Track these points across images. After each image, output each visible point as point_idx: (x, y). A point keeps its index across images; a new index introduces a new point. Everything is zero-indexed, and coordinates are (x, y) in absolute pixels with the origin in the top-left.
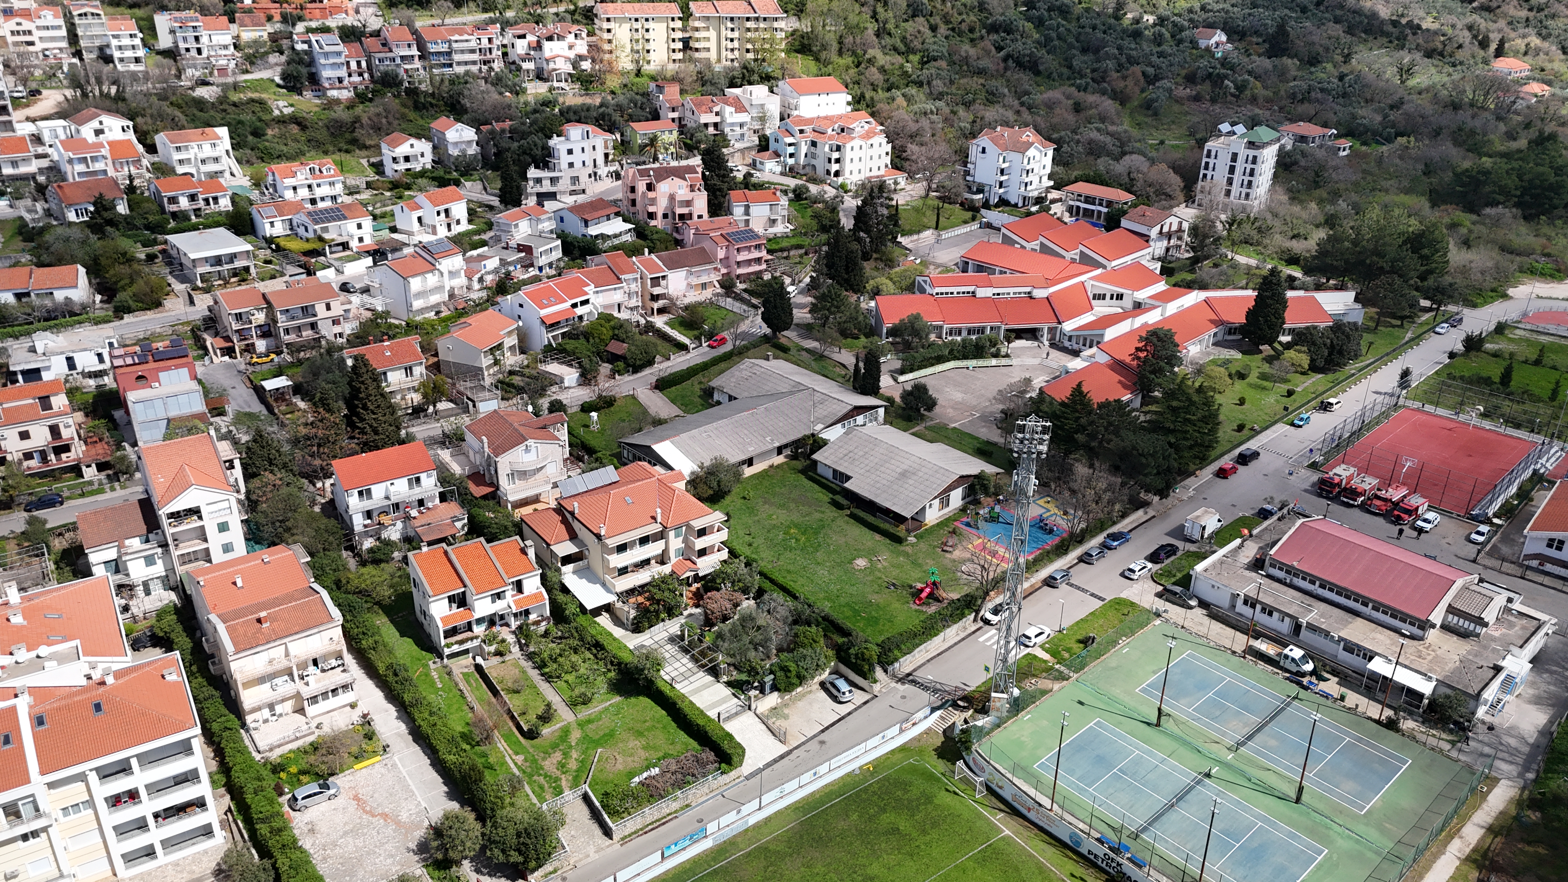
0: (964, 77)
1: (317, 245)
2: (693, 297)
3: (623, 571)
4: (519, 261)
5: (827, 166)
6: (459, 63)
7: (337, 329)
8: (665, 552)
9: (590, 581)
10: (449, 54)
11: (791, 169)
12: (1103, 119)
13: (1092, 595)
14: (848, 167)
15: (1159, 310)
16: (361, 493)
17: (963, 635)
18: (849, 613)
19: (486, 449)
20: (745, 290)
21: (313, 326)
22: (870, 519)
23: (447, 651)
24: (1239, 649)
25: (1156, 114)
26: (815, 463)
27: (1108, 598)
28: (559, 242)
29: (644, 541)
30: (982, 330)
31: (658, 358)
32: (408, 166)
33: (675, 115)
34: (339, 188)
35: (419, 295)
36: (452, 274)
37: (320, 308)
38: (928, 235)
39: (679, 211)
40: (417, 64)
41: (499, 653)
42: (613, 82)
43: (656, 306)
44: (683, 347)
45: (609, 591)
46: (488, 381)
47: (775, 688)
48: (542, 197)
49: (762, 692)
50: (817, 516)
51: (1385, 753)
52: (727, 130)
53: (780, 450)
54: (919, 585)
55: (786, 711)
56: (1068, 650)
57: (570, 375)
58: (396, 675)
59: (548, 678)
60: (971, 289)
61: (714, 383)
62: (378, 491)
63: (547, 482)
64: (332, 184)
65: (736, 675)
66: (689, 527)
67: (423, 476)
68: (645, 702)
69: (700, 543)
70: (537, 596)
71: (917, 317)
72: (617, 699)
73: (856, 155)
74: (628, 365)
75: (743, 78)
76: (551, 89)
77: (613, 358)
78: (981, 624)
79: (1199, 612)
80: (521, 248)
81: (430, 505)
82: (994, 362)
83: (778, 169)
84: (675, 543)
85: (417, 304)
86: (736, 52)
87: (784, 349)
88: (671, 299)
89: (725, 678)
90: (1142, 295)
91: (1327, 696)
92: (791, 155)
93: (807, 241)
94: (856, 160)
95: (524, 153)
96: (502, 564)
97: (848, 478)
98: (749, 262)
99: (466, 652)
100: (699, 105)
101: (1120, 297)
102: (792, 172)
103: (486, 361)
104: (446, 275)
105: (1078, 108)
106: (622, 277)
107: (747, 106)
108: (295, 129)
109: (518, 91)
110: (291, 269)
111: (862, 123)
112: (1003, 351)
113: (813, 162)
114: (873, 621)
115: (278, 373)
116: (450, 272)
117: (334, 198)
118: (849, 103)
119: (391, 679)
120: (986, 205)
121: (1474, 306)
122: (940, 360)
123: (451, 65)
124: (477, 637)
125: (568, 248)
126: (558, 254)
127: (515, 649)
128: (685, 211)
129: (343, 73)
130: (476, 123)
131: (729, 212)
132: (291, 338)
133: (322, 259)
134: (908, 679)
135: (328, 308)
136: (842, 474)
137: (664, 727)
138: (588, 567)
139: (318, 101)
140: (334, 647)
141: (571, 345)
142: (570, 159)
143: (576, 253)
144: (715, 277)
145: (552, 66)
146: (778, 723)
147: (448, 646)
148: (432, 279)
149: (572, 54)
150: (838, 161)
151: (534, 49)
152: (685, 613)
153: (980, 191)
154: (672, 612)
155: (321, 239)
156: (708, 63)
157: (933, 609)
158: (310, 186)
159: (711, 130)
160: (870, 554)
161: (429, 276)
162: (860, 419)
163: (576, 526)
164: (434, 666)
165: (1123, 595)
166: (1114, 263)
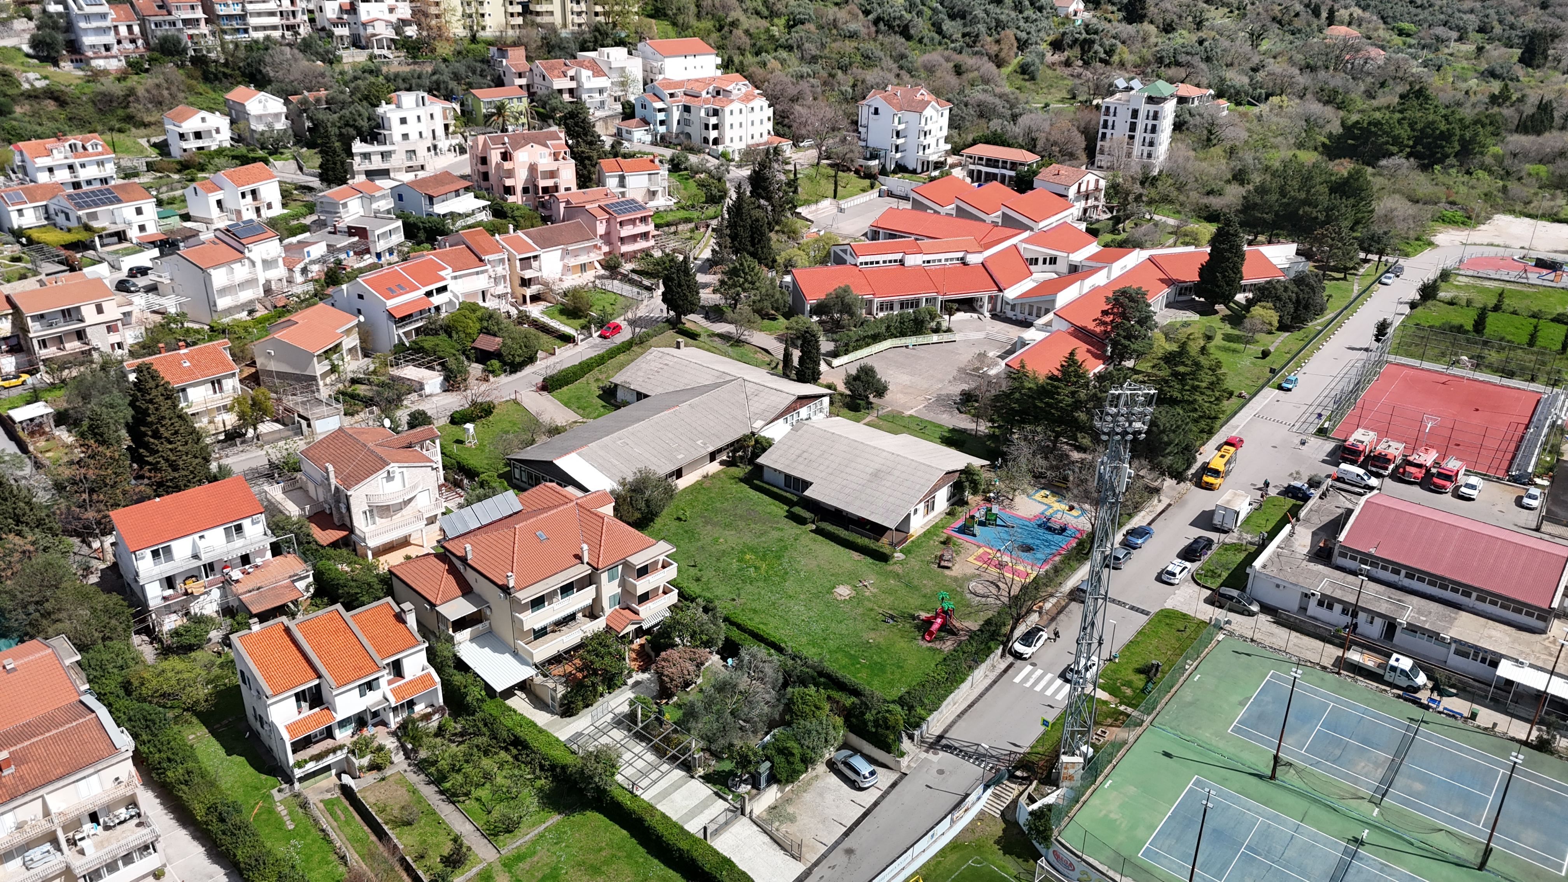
0: (835, 41)
1: (83, 236)
2: (572, 281)
3: (540, 633)
4: (352, 246)
5: (704, 133)
6: (256, 29)
7: (114, 338)
8: (597, 600)
9: (495, 650)
10: (243, 17)
11: (663, 137)
12: (986, 81)
13: (1132, 608)
14: (728, 134)
15: (1104, 272)
16: (155, 554)
17: (992, 676)
18: (845, 661)
19: (333, 481)
20: (633, 271)
21: (80, 335)
22: (843, 533)
23: (298, 773)
24: (1328, 662)
25: (1033, 78)
26: (761, 467)
27: (1154, 610)
28: (400, 223)
29: (567, 590)
30: (915, 303)
31: (540, 354)
32: (200, 143)
33: (523, 81)
34: (110, 169)
35: (223, 291)
36: (268, 264)
37: (89, 313)
38: (827, 204)
39: (542, 183)
40: (204, 29)
41: (375, 767)
42: (444, 49)
43: (529, 292)
44: (567, 339)
45: (523, 662)
46: (324, 393)
47: (773, 779)
48: (371, 174)
49: (756, 785)
50: (775, 534)
51: (1551, 784)
52: (585, 97)
53: (713, 457)
54: (924, 615)
55: (790, 809)
56: (1129, 684)
57: (433, 380)
58: (222, 820)
59: (451, 797)
60: (898, 256)
61: (618, 379)
62: (182, 549)
63: (419, 519)
64: (100, 164)
65: (714, 765)
66: (627, 565)
67: (246, 523)
68: (595, 818)
69: (642, 586)
70: (425, 680)
71: (846, 290)
72: (556, 818)
73: (736, 119)
74: (505, 363)
75: (596, 41)
76: (372, 57)
77: (483, 357)
78: (1010, 659)
79: (1264, 620)
80: (352, 231)
81: (258, 561)
82: (935, 338)
83: (648, 138)
84: (610, 588)
85: (222, 303)
86: (584, 15)
87: (692, 336)
88: (546, 284)
89: (701, 772)
90: (1079, 257)
91: (1453, 715)
92: (662, 123)
93: (695, 214)
94: (736, 126)
95: (347, 125)
96: (371, 639)
97: (807, 484)
98: (634, 238)
99: (328, 768)
100: (551, 69)
101: (1053, 260)
102: (663, 141)
103: (320, 368)
104: (259, 264)
105: (958, 70)
106: (486, 258)
107: (606, 70)
108: (51, 106)
109: (331, 60)
110: (48, 267)
111: (738, 86)
112: (945, 325)
113: (688, 129)
114: (878, 669)
115: (34, 397)
116: (265, 262)
117: (104, 181)
118: (718, 67)
119: (215, 827)
120: (884, 172)
121: (1407, 255)
122: (876, 338)
123: (246, 31)
124: (341, 747)
125: (410, 230)
126: (399, 237)
127: (399, 758)
128: (550, 183)
129: (110, 39)
130: (284, 94)
131: (600, 183)
132: (51, 352)
133: (91, 253)
134: (938, 744)
135: (100, 310)
136: (797, 480)
137: (629, 856)
138: (490, 632)
139: (81, 73)
140: (123, 791)
141: (429, 342)
142: (404, 129)
143: (422, 235)
144: (595, 257)
145: (370, 30)
146: (783, 829)
147: (299, 765)
148: (241, 272)
149: (393, 18)
150: (715, 127)
151: (347, 12)
152: (630, 682)
153: (873, 157)
154: (612, 682)
155: (87, 228)
156: (552, 28)
157: (948, 645)
158: (71, 167)
159: (566, 97)
160: (853, 579)
161: (237, 266)
162: (804, 412)
163: (470, 576)
164: (279, 795)
165: (1169, 605)
166: (1042, 224)
